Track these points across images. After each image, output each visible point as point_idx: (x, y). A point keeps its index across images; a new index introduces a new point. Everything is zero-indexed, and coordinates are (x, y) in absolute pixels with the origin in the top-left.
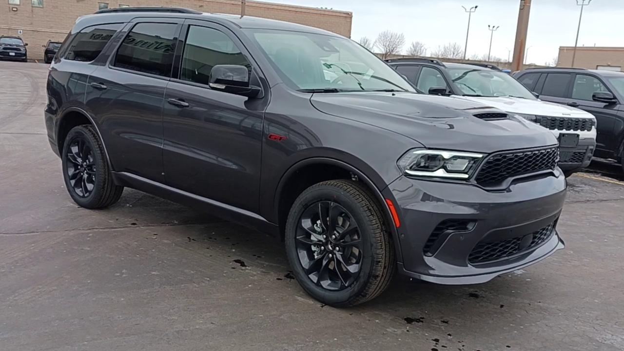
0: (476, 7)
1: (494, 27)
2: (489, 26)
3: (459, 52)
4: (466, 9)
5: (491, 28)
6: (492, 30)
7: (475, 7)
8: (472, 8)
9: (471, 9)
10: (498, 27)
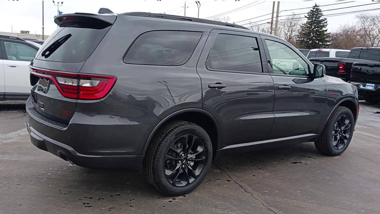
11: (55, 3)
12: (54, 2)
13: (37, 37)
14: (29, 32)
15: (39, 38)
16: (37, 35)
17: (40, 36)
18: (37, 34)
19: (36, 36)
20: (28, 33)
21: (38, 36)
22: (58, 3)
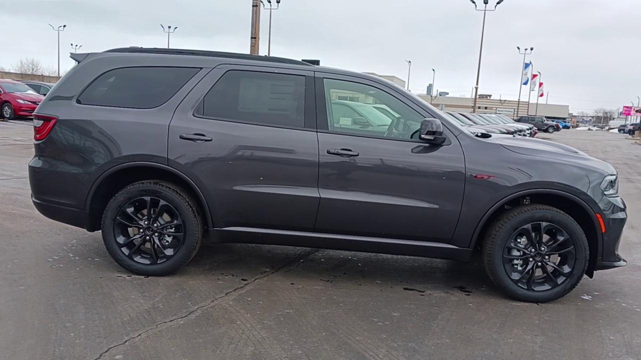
0: (65, 26)
1: (76, 46)
2: (72, 45)
3: (38, 68)
4: (53, 28)
5: (74, 46)
6: (76, 49)
7: (63, 26)
8: (61, 27)
9: (59, 28)
10: (81, 46)
11: (521, 50)
12: (519, 48)
13: (501, 104)
14: (490, 96)
15: (503, 104)
16: (500, 100)
17: (506, 102)
18: (502, 99)
19: (499, 102)
20: (488, 98)
21: (502, 102)
22: (526, 49)
